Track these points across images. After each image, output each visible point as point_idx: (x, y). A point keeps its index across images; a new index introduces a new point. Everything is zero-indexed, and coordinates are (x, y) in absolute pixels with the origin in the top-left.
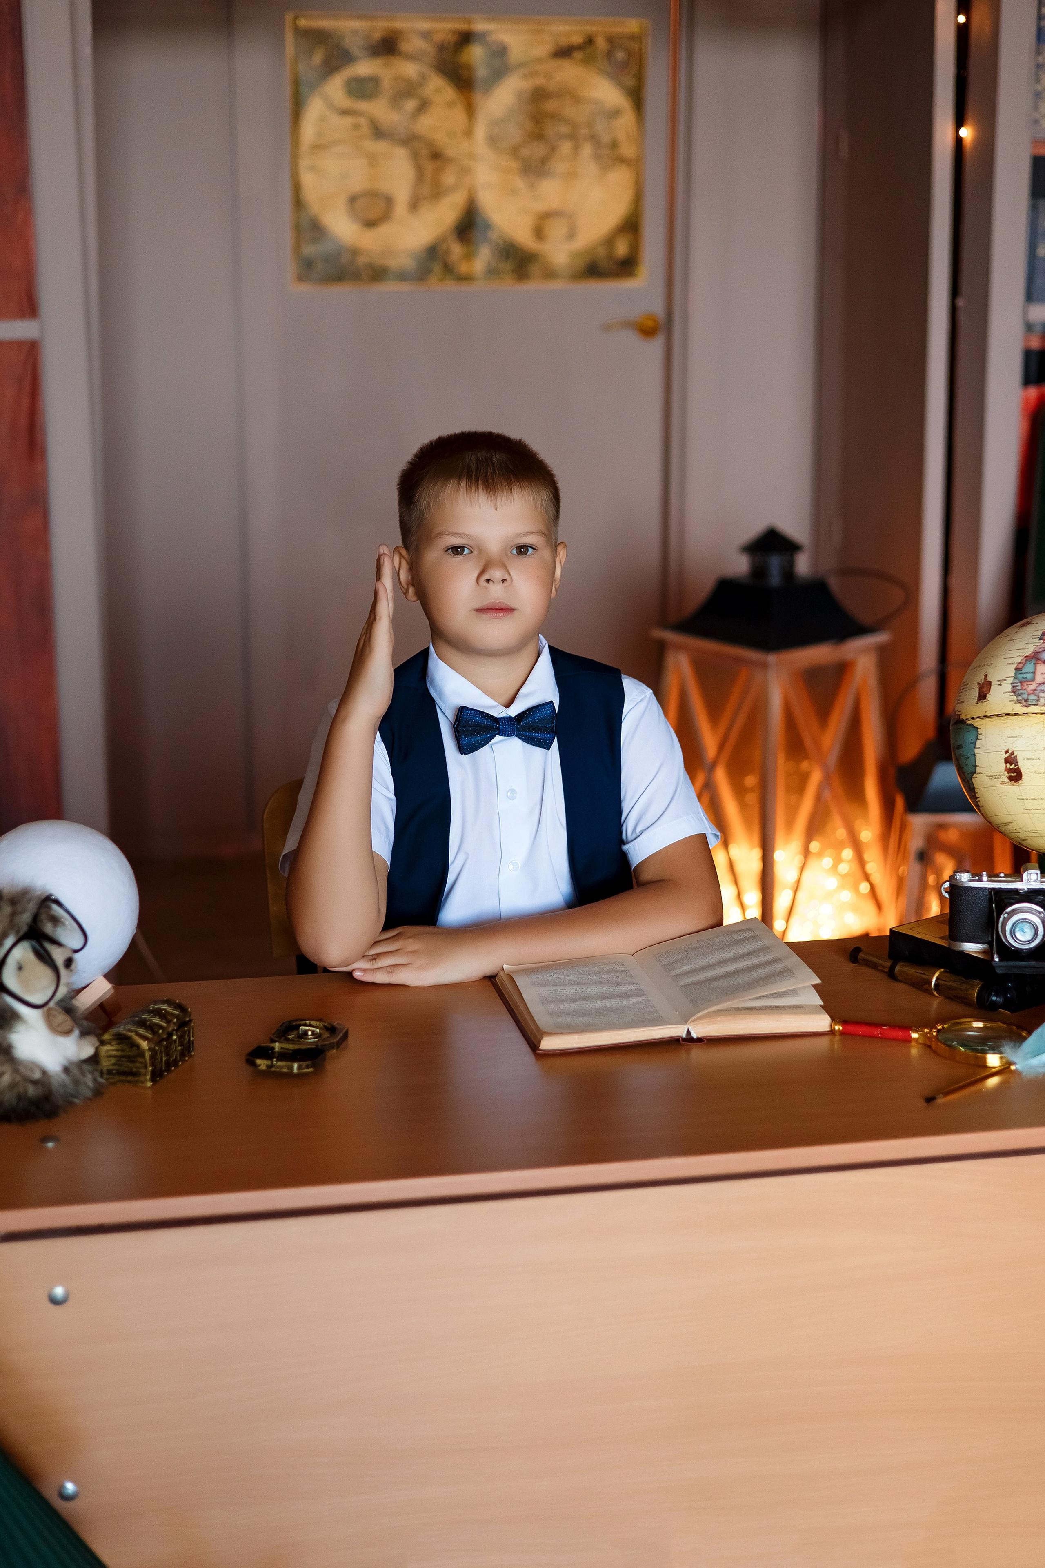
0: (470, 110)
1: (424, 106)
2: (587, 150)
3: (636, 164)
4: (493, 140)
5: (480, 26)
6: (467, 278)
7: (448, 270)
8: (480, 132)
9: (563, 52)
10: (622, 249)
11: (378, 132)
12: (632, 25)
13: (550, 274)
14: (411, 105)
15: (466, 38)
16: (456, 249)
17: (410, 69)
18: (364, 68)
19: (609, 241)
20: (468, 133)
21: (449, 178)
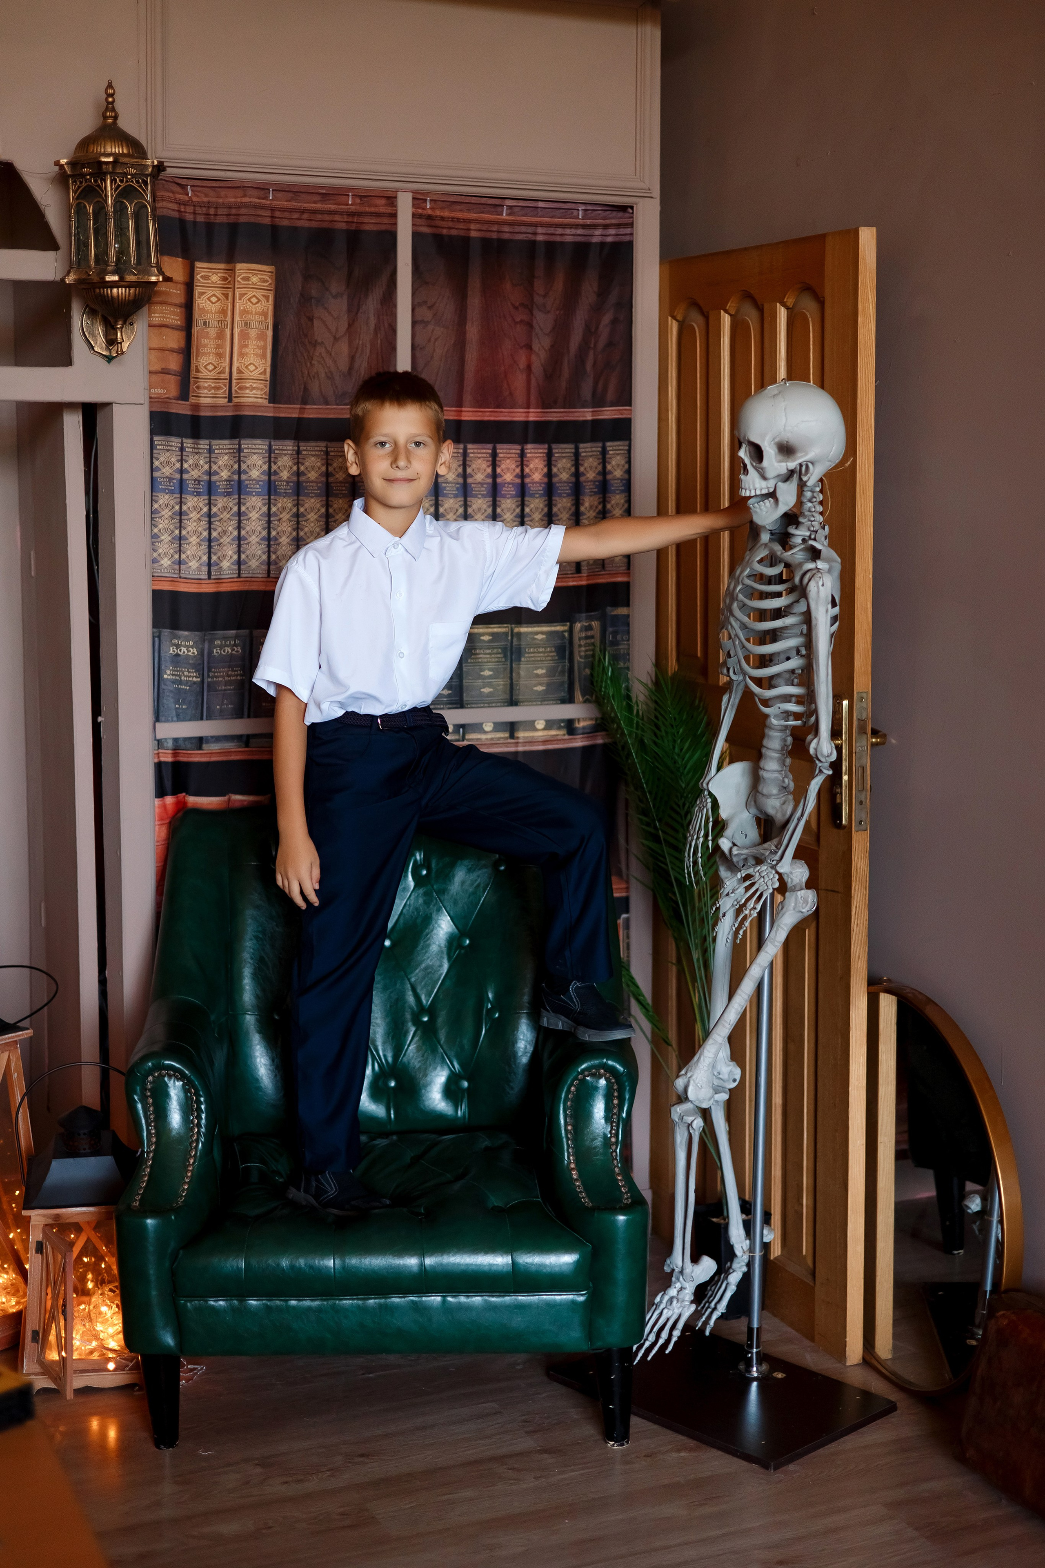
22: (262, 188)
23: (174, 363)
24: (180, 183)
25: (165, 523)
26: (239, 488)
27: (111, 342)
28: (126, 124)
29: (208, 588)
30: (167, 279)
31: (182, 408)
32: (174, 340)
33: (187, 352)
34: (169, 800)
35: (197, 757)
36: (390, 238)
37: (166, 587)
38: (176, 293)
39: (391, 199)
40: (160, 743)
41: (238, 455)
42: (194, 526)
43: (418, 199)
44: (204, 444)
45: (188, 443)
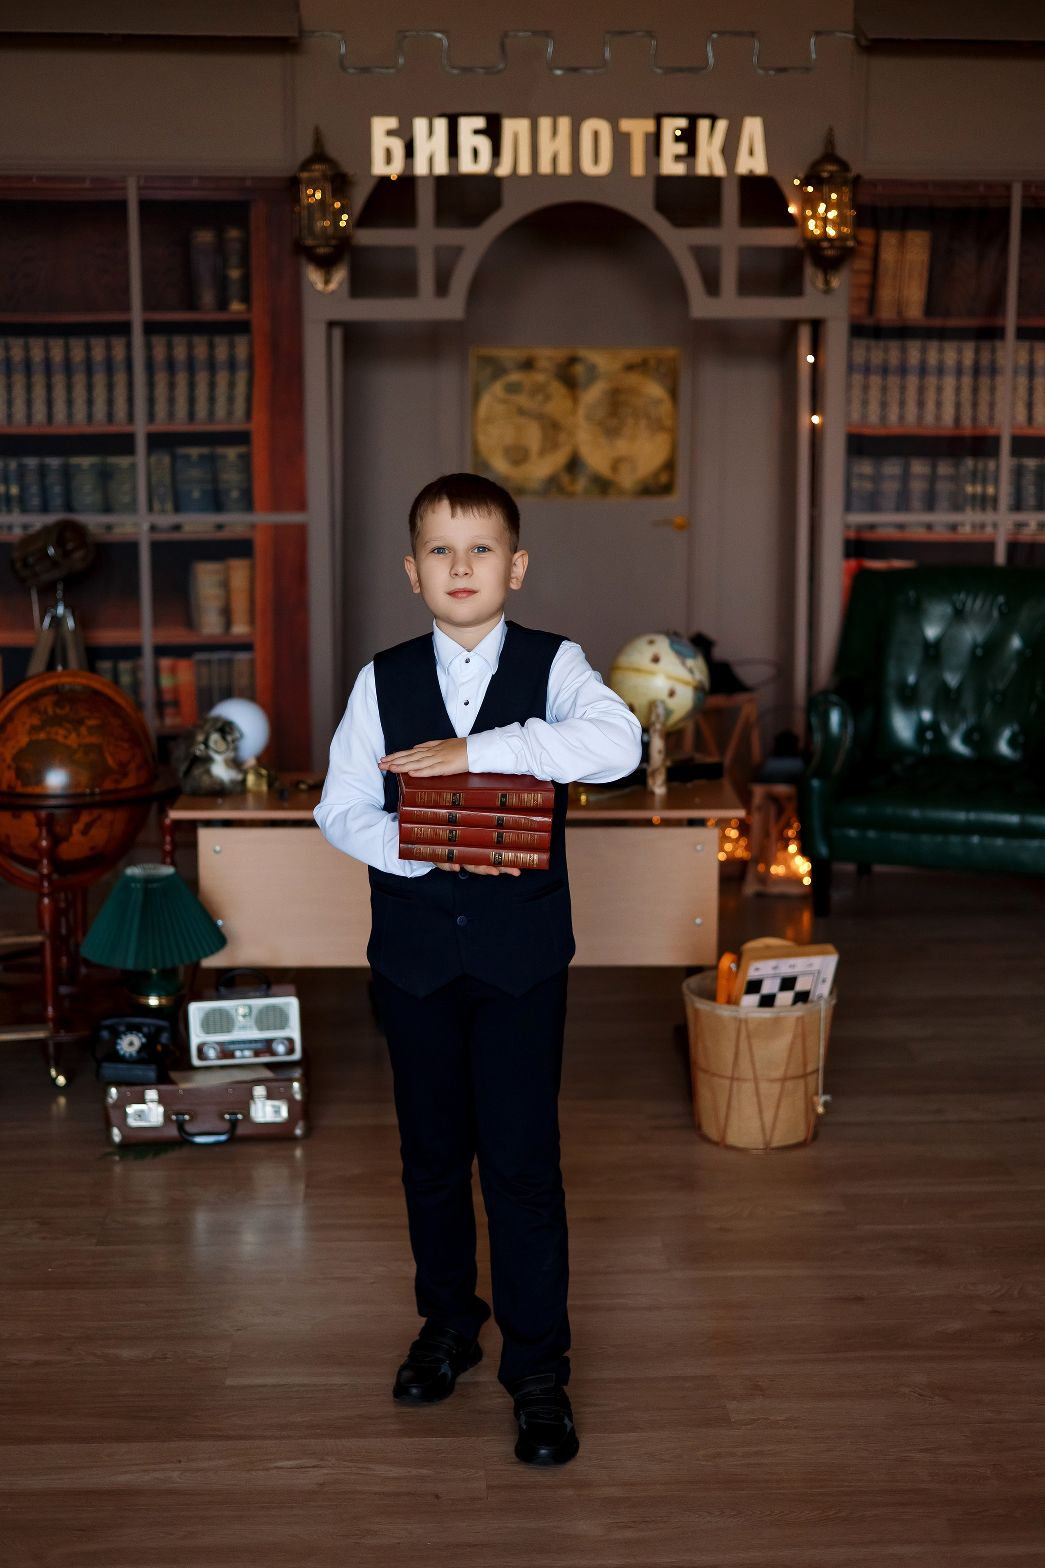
0: (575, 399)
1: (548, 398)
2: (643, 423)
3: (673, 432)
4: (588, 418)
5: (583, 353)
6: (571, 495)
7: (561, 490)
8: (581, 411)
9: (630, 368)
10: (664, 478)
11: (522, 412)
12: (671, 352)
13: (620, 492)
14: (540, 397)
15: (573, 360)
16: (565, 479)
17: (540, 378)
18: (515, 377)
19: (656, 474)
20: (574, 412)
21: (562, 438)
22: (924, 184)
23: (865, 294)
24: (874, 183)
25: (857, 391)
26: (903, 370)
27: (827, 282)
28: (842, 152)
29: (881, 432)
30: (858, 242)
31: (869, 321)
32: (865, 279)
33: (874, 287)
34: (853, 563)
35: (869, 536)
36: (1006, 212)
37: (856, 430)
38: (868, 251)
39: (1008, 187)
40: (847, 527)
41: (904, 350)
42: (874, 395)
43: (1026, 185)
44: (882, 344)
45: (872, 343)
